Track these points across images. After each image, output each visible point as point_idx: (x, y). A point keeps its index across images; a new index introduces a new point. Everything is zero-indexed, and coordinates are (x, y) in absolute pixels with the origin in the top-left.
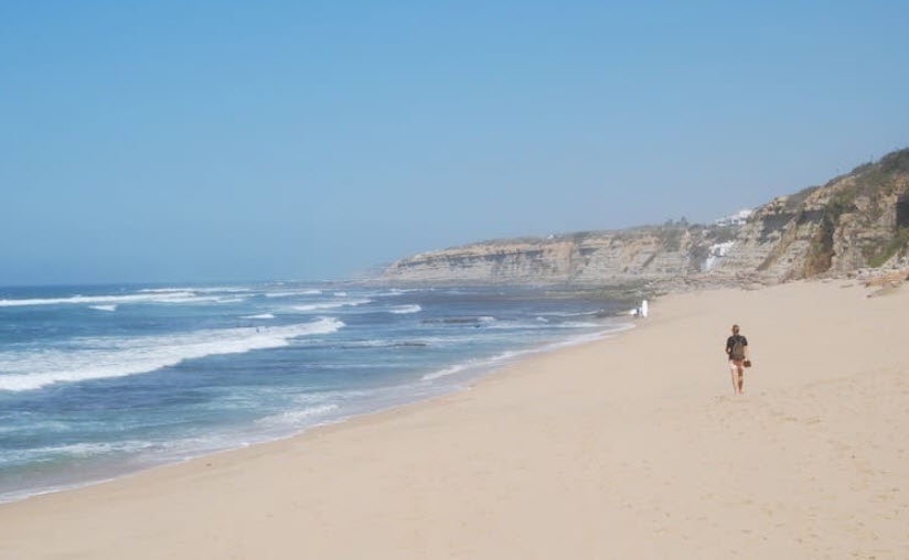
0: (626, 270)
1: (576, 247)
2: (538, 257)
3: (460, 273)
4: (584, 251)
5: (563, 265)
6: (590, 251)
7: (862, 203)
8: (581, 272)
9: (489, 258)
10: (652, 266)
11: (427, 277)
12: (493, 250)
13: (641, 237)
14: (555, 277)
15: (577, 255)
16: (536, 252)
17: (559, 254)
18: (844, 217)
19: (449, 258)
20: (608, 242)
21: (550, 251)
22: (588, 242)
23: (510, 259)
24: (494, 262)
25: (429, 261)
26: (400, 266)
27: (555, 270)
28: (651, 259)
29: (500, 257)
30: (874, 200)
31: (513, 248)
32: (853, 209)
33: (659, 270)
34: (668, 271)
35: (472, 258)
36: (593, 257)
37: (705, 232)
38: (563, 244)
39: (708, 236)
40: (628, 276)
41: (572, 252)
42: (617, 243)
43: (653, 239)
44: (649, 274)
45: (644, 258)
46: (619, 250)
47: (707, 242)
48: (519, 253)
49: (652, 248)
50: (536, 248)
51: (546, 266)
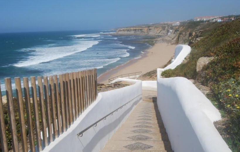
0: (156, 33)
1: (148, 29)
2: (142, 30)
3: (129, 33)
4: (150, 29)
5: (146, 32)
6: (151, 29)
7: (184, 33)
8: (149, 33)
9: (134, 30)
10: (161, 33)
11: (123, 33)
12: (135, 28)
13: (159, 27)
14: (145, 34)
15: (148, 30)
16: (141, 29)
17: (145, 30)
18: (181, 35)
19: (127, 30)
20: (153, 28)
21: (144, 29)
22: (150, 28)
23: (137, 30)
24: (134, 31)
25: (124, 30)
26: (119, 31)
27: (145, 33)
28: (160, 32)
29: (135, 30)
30: (185, 33)
31: (138, 28)
32: (182, 34)
33: (162, 33)
34: (163, 34)
35: (131, 30)
36: (151, 30)
37: (170, 27)
38: (146, 28)
39: (170, 28)
40: (157, 34)
41: (147, 29)
42: (155, 28)
43: (161, 28)
44: (160, 34)
45: (159, 31)
46: (155, 30)
47: (170, 29)
48: (139, 29)
49: (161, 30)
50: (142, 28)
51: (143, 32)
